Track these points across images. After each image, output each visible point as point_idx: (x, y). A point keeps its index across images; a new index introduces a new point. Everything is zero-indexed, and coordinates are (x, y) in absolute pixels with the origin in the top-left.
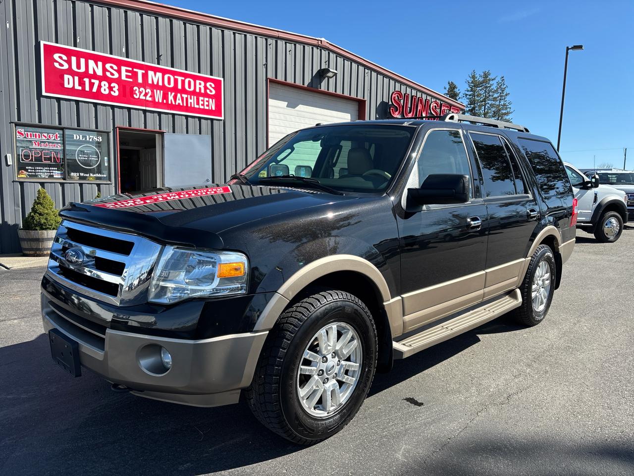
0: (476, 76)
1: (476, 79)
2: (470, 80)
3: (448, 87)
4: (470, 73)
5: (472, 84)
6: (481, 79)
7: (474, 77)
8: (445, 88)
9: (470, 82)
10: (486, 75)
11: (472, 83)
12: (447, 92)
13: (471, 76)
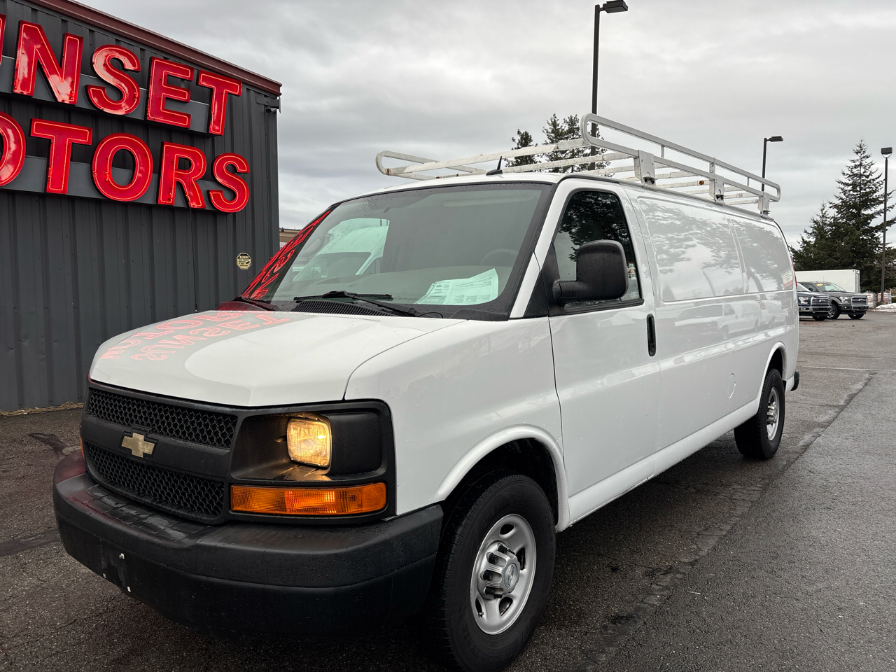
0: (558, 122)
1: (558, 127)
2: (550, 128)
3: (518, 138)
4: (549, 118)
5: (553, 135)
6: (566, 128)
7: (554, 124)
8: (514, 140)
9: (550, 131)
10: (572, 122)
11: (553, 132)
12: (516, 146)
13: (550, 122)
